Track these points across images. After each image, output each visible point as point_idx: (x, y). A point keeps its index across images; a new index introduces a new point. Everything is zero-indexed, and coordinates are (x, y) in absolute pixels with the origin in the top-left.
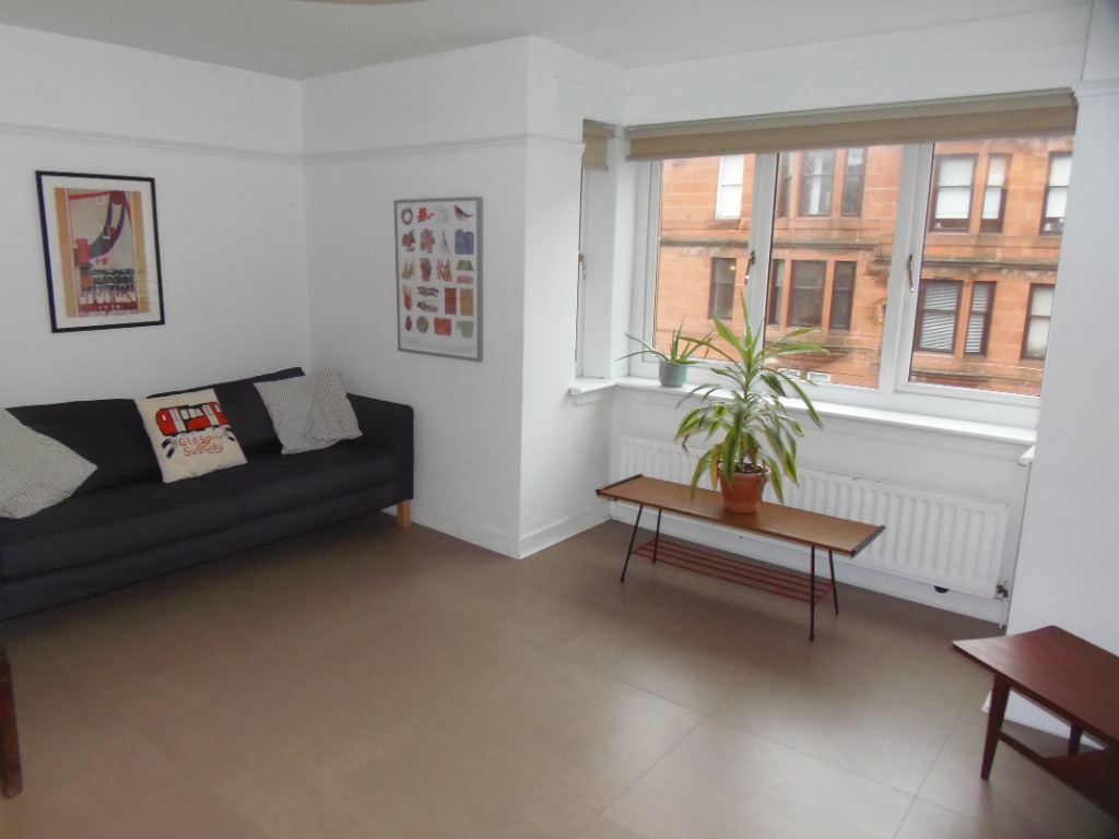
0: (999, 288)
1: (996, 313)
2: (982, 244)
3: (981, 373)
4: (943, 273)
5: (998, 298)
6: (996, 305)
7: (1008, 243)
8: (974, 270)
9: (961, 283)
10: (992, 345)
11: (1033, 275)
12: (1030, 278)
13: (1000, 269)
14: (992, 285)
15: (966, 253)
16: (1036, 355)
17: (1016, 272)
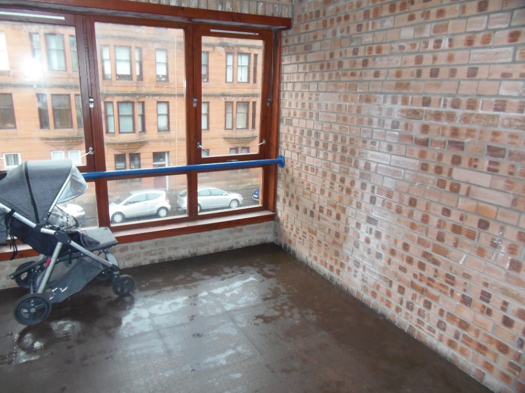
0: (146, 104)
1: (147, 114)
2: (139, 85)
3: (146, 139)
4: (126, 98)
5: (146, 108)
6: (146, 111)
7: (146, 85)
8: (137, 97)
9: (133, 103)
10: (147, 127)
11: (157, 98)
12: (156, 99)
13: (145, 96)
14: (143, 103)
15: (133, 90)
16: (161, 130)
17: (151, 97)
